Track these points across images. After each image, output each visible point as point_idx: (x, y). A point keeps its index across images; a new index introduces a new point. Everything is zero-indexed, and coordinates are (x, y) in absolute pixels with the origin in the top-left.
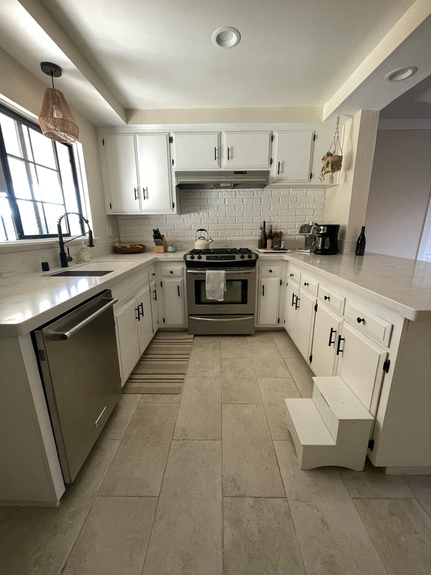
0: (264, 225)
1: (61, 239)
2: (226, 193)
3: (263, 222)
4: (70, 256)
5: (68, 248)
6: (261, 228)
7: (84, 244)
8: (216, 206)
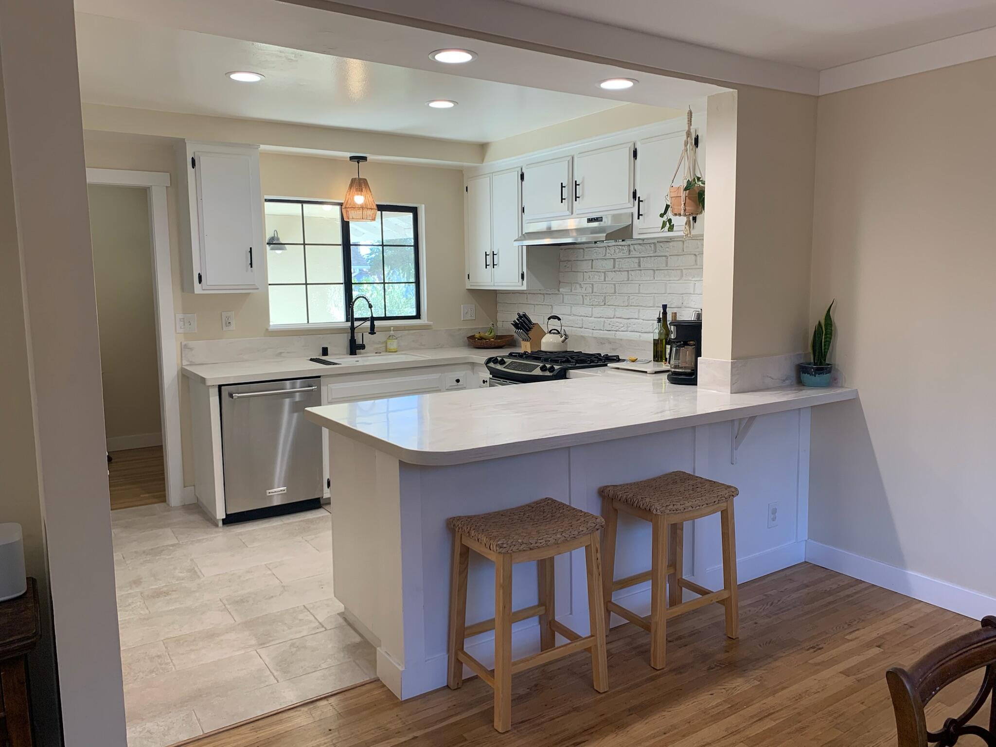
0: (665, 313)
1: (352, 324)
2: (616, 248)
3: (662, 306)
4: (364, 343)
5: (363, 334)
6: (659, 320)
7: (393, 331)
8: (603, 272)
